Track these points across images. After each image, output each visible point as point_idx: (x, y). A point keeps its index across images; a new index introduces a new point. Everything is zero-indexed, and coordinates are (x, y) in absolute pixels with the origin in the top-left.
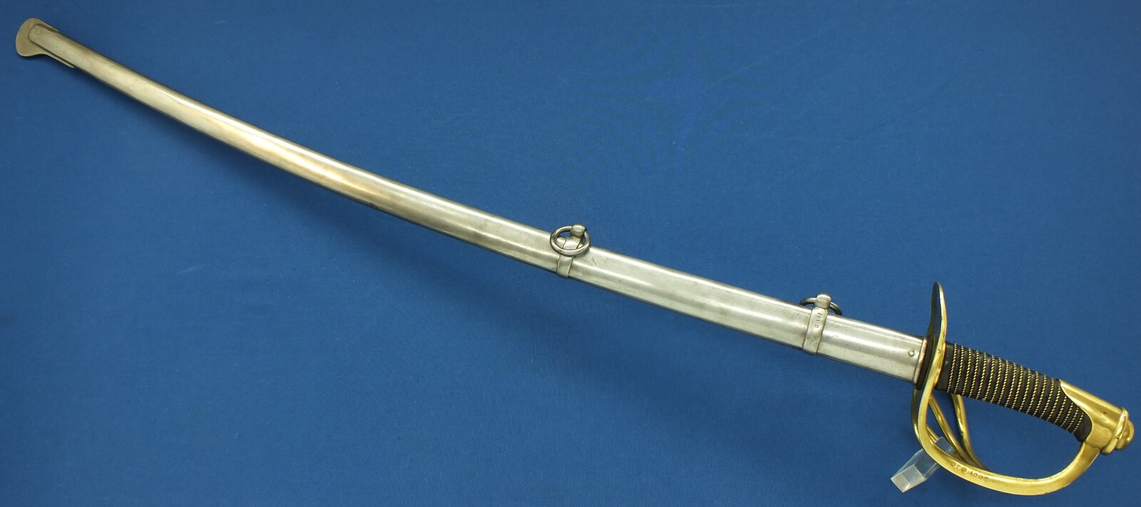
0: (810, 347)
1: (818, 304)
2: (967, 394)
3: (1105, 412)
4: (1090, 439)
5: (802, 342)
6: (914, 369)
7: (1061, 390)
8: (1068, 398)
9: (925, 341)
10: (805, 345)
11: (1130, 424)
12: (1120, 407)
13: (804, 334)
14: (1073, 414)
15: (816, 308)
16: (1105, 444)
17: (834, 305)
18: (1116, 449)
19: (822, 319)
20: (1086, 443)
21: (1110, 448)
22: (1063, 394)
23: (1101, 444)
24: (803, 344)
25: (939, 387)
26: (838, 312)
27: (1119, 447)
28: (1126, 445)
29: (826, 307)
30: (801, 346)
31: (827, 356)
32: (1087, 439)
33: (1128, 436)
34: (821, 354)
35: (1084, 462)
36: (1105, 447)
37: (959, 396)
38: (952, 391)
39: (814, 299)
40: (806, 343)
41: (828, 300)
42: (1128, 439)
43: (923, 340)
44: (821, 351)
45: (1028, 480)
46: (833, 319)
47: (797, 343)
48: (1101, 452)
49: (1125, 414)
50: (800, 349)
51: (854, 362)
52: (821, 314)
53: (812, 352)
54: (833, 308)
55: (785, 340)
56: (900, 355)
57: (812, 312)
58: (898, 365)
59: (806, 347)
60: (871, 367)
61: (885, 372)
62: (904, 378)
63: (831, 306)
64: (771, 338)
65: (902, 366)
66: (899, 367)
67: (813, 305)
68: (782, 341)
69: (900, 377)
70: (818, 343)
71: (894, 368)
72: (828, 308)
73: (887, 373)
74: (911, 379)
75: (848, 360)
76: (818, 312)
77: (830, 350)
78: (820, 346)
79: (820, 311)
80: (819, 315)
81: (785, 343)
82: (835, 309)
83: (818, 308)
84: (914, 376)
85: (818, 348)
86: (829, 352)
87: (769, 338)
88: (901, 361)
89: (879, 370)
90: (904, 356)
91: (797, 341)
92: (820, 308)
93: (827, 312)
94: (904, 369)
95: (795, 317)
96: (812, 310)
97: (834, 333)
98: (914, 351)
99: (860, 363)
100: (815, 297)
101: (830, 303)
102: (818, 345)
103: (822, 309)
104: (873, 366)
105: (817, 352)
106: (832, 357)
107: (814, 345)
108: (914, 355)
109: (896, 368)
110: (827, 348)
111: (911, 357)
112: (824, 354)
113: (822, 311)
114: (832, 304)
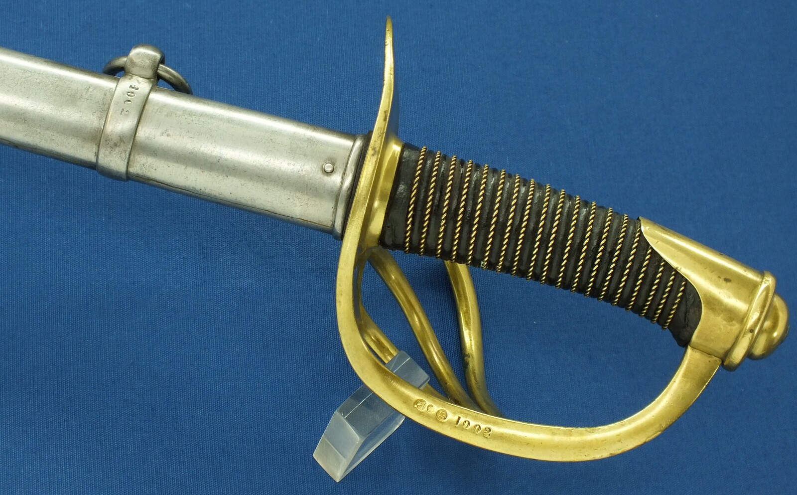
0: (115, 161)
1: (134, 70)
2: (476, 262)
3: (727, 278)
4: (697, 337)
5: (95, 150)
6: (332, 205)
7: (641, 235)
8: (654, 253)
9: (359, 143)
10: (101, 156)
11: (778, 302)
12: (761, 271)
13: (97, 137)
14: (662, 285)
15: (127, 77)
16: (729, 346)
17: (166, 70)
18: (749, 355)
19: (137, 100)
20: (694, 348)
21: (738, 354)
22: (644, 245)
23: (720, 347)
24: (97, 155)
25: (388, 241)
26: (179, 88)
27: (759, 350)
28: (772, 349)
29: (149, 73)
30: (93, 159)
31: (149, 179)
32: (694, 338)
33: (774, 327)
34: (138, 176)
35: (688, 386)
36: (728, 352)
37: (462, 268)
38: (446, 254)
39: (125, 59)
40: (102, 151)
41: (153, 59)
42: (775, 334)
43: (355, 141)
44: (133, 170)
45: (574, 430)
46: (161, 98)
47: (86, 153)
48: (722, 364)
49: (769, 281)
50: (93, 166)
51: (208, 191)
52: (137, 89)
53: (118, 172)
54: (167, 79)
55: (59, 147)
56: (304, 173)
57: (118, 86)
58: (298, 194)
59: (102, 159)
60: (243, 201)
61: (273, 210)
62: (316, 223)
63: (161, 72)
64: (29, 143)
65: (308, 197)
66: (303, 199)
67: (123, 72)
68: (53, 149)
69: (306, 222)
70: (128, 153)
71: (291, 200)
72: (155, 77)
73: (278, 212)
74: (329, 224)
75: (194, 186)
76: (131, 87)
77: (154, 166)
78: (131, 158)
79: (137, 82)
80: (132, 93)
81: (60, 153)
82: (171, 79)
83: (132, 77)
84: (334, 219)
85: (130, 163)
86: (151, 170)
87: (26, 142)
88: (307, 186)
89: (261, 207)
90: (311, 175)
91: (84, 149)
92: (135, 77)
93: (151, 86)
94: (313, 203)
95: (79, 97)
96: (120, 81)
97: (167, 133)
98: (333, 164)
99: (220, 192)
100: (126, 54)
101: (158, 66)
102: (127, 156)
103: (140, 79)
104: (248, 198)
105: (127, 172)
106: (160, 183)
107: (120, 156)
108: (332, 172)
109: (297, 202)
110: (147, 162)
111: (327, 176)
112: (142, 174)
113: (140, 83)
114: (162, 68)
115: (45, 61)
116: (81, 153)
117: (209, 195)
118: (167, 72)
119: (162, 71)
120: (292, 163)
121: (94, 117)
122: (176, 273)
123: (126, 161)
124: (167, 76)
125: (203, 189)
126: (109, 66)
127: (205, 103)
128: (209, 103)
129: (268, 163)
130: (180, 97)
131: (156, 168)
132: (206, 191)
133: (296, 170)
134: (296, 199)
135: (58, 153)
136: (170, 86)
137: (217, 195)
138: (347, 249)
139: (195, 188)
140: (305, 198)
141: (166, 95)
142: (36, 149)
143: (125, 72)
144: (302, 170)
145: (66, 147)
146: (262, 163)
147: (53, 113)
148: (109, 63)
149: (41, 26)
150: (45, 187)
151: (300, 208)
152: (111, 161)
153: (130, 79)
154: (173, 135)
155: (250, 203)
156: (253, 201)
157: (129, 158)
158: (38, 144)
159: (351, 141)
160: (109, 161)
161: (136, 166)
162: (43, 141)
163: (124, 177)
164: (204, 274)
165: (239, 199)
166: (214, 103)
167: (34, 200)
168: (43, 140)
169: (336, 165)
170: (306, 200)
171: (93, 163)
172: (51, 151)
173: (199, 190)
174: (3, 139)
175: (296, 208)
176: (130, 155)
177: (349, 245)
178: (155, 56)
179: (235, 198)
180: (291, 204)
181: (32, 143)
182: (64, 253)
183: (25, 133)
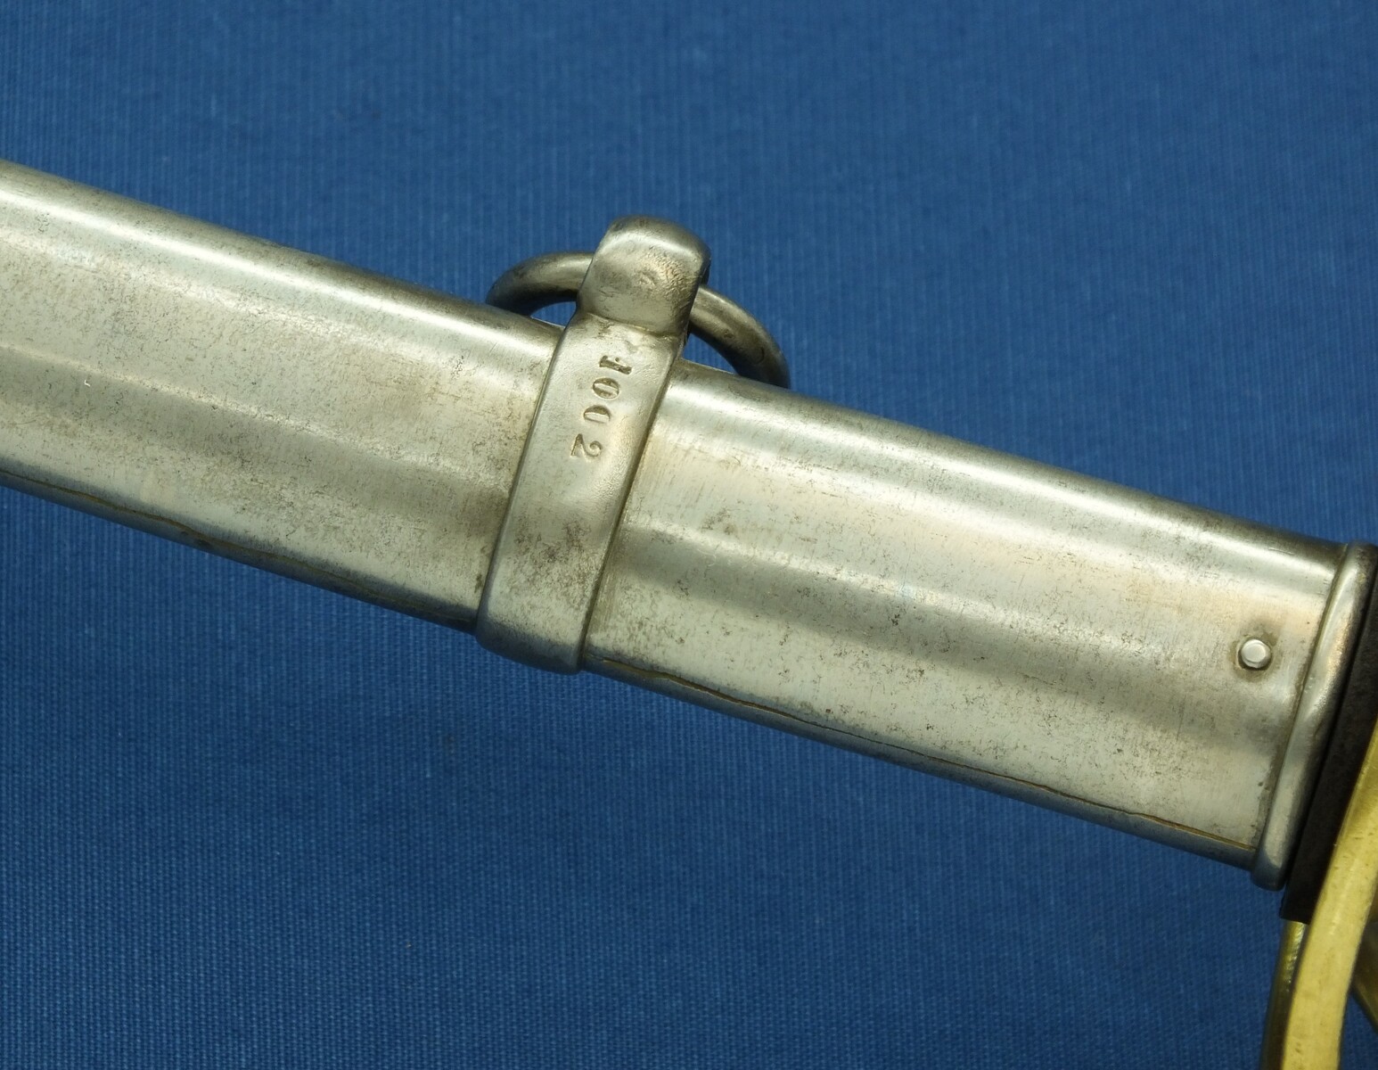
0: (545, 610)
5: (477, 566)
9: (1353, 574)
10: (498, 587)
15: (592, 327)
17: (714, 309)
24: (485, 585)
29: (664, 315)
30: (470, 599)
31: (655, 671)
39: (582, 263)
40: (504, 570)
41: (676, 270)
43: (1339, 564)
44: (611, 637)
47: (447, 577)
50: (465, 622)
51: (851, 718)
52: (626, 370)
53: (552, 645)
54: (718, 336)
55: (354, 553)
56: (1173, 666)
57: (562, 356)
58: (1152, 736)
59: (502, 600)
60: (967, 754)
61: (1062, 785)
62: (1200, 832)
63: (698, 312)
64: (251, 534)
65: (1182, 745)
66: (1165, 754)
67: (574, 304)
68: (332, 560)
69: (1168, 826)
70: (590, 582)
71: (1127, 755)
72: (681, 328)
73: (1080, 793)
74: (1245, 837)
75: (809, 700)
76: (604, 362)
77: (677, 629)
78: (602, 598)
79: (623, 346)
80: (610, 382)
81: (355, 573)
82: (730, 336)
83: (605, 329)
84: (1262, 820)
85: (595, 616)
86: (669, 642)
87: (240, 532)
88: (1181, 712)
89: (1025, 773)
90: (1197, 676)
91: (442, 564)
92: (616, 330)
93: (669, 358)
94: (1198, 766)
95: (427, 390)
96: (567, 340)
97: (726, 521)
98: (1269, 640)
99: (893, 722)
100: (589, 246)
101: (694, 292)
102: (589, 594)
103: (635, 337)
104: (984, 746)
105: (584, 645)
106: (692, 684)
107: (565, 594)
108: (1265, 665)
109: (1145, 762)
110: (655, 615)
111: (1249, 680)
112: (632, 654)
113: (636, 348)
114: (705, 299)
115: (310, 263)
116: (429, 577)
117: (853, 731)
118: (719, 313)
119: (704, 308)
120: (1136, 636)
121: (479, 460)
122: (670, 961)
123: (584, 608)
124: (717, 324)
125: (837, 712)
126: (516, 282)
127: (852, 424)
128: (866, 423)
129: (1056, 632)
130: (767, 400)
131: (683, 635)
132: (846, 718)
133: (1147, 656)
134: (1141, 751)
135: (348, 573)
136: (719, 356)
137: (883, 731)
138: (1331, 933)
139: (810, 707)
140: (1171, 746)
141: (719, 393)
142: (272, 556)
143: (579, 307)
144: (1168, 659)
145: (379, 555)
146: (1038, 630)
147: (341, 440)
148: (518, 271)
149: (213, 108)
150: (233, 657)
151: (1152, 783)
152: (533, 607)
153: (600, 336)
154: (744, 530)
155: (988, 760)
156: (1000, 753)
157: (594, 600)
158: (283, 538)
159: (1328, 567)
160: (527, 608)
161: (615, 627)
162: (301, 532)
163: (571, 660)
164: (760, 964)
165: (953, 749)
166: (881, 426)
167: (195, 701)
168: (302, 528)
169: (1279, 644)
170: (1175, 757)
171: (468, 610)
172: (326, 564)
173: (823, 713)
174: (162, 519)
175: (1140, 781)
176: (597, 589)
177: (1337, 919)
178: (683, 261)
179: (939, 744)
180: (1124, 769)
181: (261, 537)
182: (300, 883)
183: (241, 503)
